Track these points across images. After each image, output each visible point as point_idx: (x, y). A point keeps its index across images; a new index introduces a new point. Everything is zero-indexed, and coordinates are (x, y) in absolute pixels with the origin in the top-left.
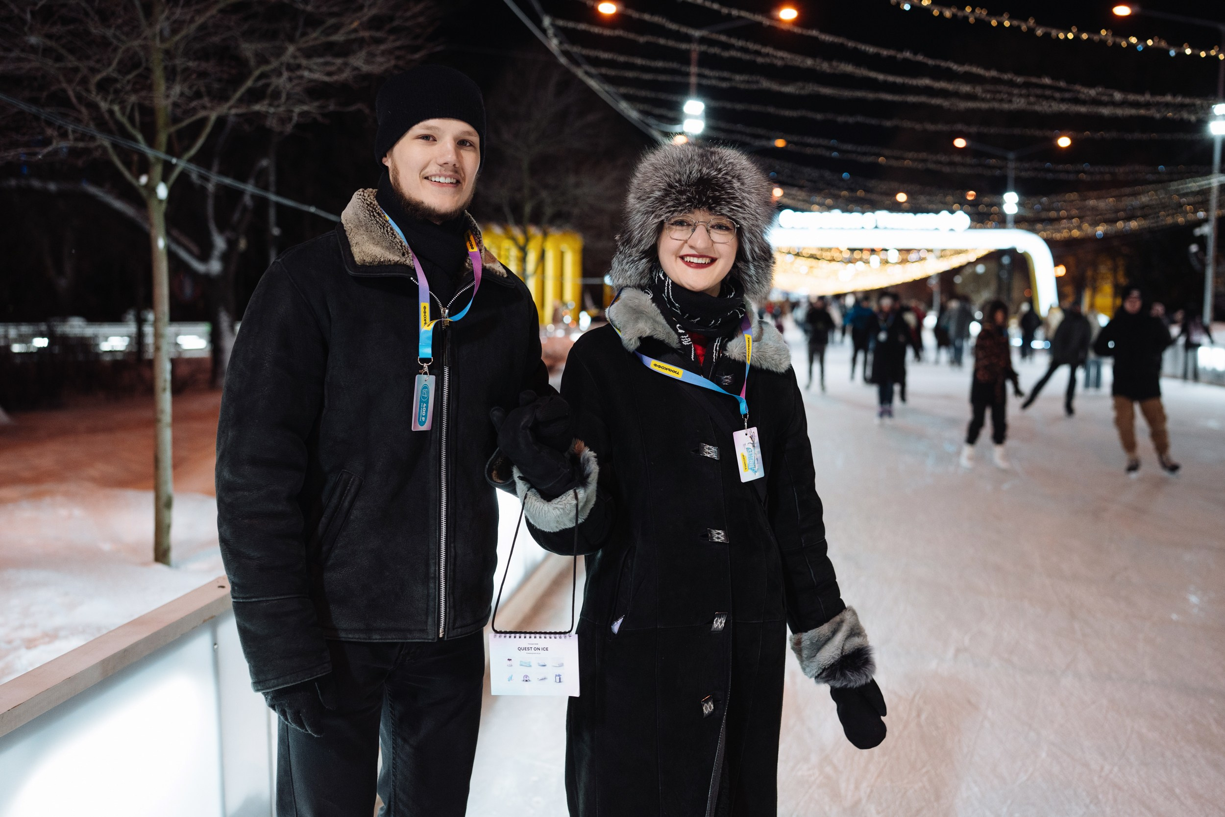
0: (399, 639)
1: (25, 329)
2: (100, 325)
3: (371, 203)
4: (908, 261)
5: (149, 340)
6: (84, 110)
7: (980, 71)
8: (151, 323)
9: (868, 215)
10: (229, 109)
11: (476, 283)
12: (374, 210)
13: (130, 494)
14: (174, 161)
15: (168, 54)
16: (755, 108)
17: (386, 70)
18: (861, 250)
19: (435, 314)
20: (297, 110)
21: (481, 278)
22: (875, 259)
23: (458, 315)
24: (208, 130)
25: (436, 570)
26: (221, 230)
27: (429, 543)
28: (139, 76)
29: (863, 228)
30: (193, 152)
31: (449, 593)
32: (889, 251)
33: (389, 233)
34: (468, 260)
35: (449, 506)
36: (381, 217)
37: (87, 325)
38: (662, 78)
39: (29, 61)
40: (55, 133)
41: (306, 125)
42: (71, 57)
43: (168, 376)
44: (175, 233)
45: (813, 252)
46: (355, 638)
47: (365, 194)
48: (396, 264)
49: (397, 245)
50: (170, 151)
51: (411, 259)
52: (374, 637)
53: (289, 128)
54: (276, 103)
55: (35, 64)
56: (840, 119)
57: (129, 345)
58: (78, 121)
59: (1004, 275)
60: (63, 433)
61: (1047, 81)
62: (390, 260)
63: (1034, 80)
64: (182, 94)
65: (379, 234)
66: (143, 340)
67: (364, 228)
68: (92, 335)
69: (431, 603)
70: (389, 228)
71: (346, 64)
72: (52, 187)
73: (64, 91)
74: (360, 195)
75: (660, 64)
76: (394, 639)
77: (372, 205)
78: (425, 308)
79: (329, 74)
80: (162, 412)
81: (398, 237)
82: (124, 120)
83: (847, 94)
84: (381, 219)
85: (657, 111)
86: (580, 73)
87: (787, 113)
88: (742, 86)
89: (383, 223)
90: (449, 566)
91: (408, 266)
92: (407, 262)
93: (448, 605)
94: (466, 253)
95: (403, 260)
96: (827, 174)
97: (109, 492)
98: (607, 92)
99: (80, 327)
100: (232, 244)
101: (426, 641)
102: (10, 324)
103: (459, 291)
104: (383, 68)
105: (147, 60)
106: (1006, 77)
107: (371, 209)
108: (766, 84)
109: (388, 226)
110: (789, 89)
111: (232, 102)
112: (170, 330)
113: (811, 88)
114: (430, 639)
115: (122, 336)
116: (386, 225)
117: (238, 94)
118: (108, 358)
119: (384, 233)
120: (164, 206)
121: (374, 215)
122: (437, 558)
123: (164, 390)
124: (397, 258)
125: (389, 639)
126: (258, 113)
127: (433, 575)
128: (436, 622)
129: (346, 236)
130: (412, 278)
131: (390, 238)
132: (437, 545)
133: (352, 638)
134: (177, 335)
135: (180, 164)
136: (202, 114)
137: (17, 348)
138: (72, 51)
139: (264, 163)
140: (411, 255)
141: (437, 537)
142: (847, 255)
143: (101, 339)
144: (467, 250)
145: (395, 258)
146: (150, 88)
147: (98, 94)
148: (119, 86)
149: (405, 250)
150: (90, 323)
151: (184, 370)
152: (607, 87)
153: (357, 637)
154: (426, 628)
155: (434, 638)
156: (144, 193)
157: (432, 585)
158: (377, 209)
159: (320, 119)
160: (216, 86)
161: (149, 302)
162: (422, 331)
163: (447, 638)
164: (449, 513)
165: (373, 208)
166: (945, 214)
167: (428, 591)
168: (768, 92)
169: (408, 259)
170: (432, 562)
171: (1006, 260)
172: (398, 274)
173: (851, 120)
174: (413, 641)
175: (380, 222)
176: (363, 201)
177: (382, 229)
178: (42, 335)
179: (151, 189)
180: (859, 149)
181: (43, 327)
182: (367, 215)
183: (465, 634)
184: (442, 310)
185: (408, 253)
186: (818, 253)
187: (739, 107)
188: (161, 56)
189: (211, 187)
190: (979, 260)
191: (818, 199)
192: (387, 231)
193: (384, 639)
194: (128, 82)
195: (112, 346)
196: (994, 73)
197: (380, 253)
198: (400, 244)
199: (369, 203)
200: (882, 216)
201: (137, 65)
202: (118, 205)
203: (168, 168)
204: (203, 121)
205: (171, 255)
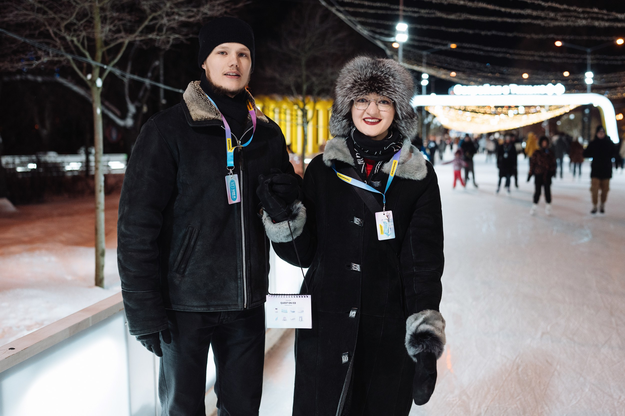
0: (224, 309)
1: (24, 159)
2: (65, 156)
3: (199, 89)
4: (530, 113)
5: (92, 164)
6: (57, 40)
7: (557, 6)
8: (93, 154)
9: (506, 87)
10: (136, 37)
11: (254, 127)
12: (200, 93)
13: (82, 249)
14: (105, 67)
15: (102, 9)
16: (434, 28)
17: (221, 14)
18: (502, 107)
19: (234, 144)
20: (172, 37)
21: (256, 124)
22: (511, 112)
23: (247, 143)
24: (124, 49)
25: (241, 274)
26: (133, 102)
27: (237, 261)
28: (87, 21)
29: (502, 94)
30: (116, 61)
31: (248, 285)
32: (519, 107)
33: (209, 104)
34: (249, 115)
35: (246, 241)
36: (204, 96)
37: (58, 156)
38: (380, 12)
39: (29, 15)
40: (43, 54)
41: (177, 45)
42: (50, 12)
43: (102, 184)
44: (107, 103)
45: (474, 108)
46: (202, 310)
47: (195, 84)
48: (214, 119)
49: (213, 110)
50: (104, 62)
51: (221, 116)
52: (211, 309)
53: (168, 47)
54: (160, 34)
55: (32, 17)
56: (483, 33)
57: (82, 167)
58: (55, 46)
59: (586, 119)
60: (45, 217)
61: (596, 10)
62: (210, 118)
63: (588, 10)
64: (110, 30)
65: (203, 105)
66: (89, 164)
67: (196, 102)
68: (61, 162)
69: (239, 291)
70: (208, 101)
71: (198, 11)
72: (39, 79)
73: (48, 31)
74: (192, 85)
75: (378, 4)
76: (221, 310)
77: (199, 90)
78: (229, 141)
79: (190, 17)
80: (99, 203)
81: (213, 106)
82: (79, 45)
83: (485, 19)
84: (205, 97)
85: (378, 30)
86: (333, 10)
87: (453, 30)
88: (426, 16)
89: (205, 99)
90: (247, 272)
91: (219, 120)
92: (219, 118)
93: (248, 291)
94: (247, 112)
95: (217, 117)
96: (478, 65)
97: (70, 248)
98: (350, 20)
99: (54, 157)
100: (139, 109)
101: (238, 310)
102: (16, 156)
103: (246, 131)
104: (219, 13)
105: (91, 13)
106: (572, 8)
107: (199, 92)
108: (439, 14)
109: (208, 100)
110: (452, 17)
111: (137, 33)
112: (104, 158)
113: (464, 16)
114: (240, 309)
115: (78, 162)
116: (207, 100)
117: (140, 29)
118: (69, 174)
119: (206, 104)
120: (100, 91)
121: (200, 95)
122: (241, 268)
123: (100, 191)
124: (213, 117)
125: (219, 310)
126: (151, 39)
127: (239, 277)
128: (242, 300)
129: (187, 106)
130: (222, 126)
131: (210, 106)
132: (241, 261)
133: (200, 310)
134: (108, 161)
135: (109, 68)
136: (120, 41)
137: (19, 169)
138: (51, 9)
139: (157, 63)
140: (220, 114)
141: (241, 257)
142: (493, 110)
143: (66, 164)
144: (248, 110)
145: (213, 116)
146: (93, 28)
147: (65, 32)
148: (76, 27)
149: (217, 112)
150: (60, 155)
151: (112, 181)
152: (349, 17)
153: (203, 309)
154: (237, 304)
155: (242, 309)
156: (90, 84)
157: (239, 282)
158: (202, 92)
159: (185, 41)
160: (129, 24)
161: (92, 143)
162: (228, 152)
163: (249, 308)
164: (247, 245)
165: (200, 92)
166: (550, 85)
167: (238, 285)
168: (440, 19)
169: (219, 116)
170: (239, 270)
171: (587, 111)
172: (215, 124)
173: (489, 33)
174: (231, 310)
175: (204, 98)
176: (194, 88)
177: (205, 102)
178: (33, 162)
179: (93, 81)
180: (495, 50)
181: (34, 158)
182: (197, 95)
183: (257, 306)
184: (237, 141)
185: (219, 114)
186: (477, 110)
187: (425, 27)
188: (98, 10)
189: (126, 80)
190: (571, 112)
191: (474, 79)
192: (208, 103)
193: (216, 310)
194: (81, 25)
195: (72, 168)
196: (565, 6)
197: (205, 114)
198: (215, 109)
199: (197, 89)
200: (513, 87)
201: (85, 15)
202: (76, 88)
203: (102, 71)
204: (121, 44)
205: (104, 115)
